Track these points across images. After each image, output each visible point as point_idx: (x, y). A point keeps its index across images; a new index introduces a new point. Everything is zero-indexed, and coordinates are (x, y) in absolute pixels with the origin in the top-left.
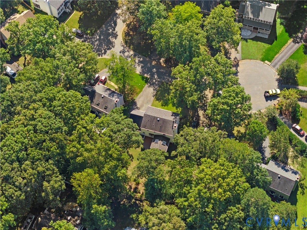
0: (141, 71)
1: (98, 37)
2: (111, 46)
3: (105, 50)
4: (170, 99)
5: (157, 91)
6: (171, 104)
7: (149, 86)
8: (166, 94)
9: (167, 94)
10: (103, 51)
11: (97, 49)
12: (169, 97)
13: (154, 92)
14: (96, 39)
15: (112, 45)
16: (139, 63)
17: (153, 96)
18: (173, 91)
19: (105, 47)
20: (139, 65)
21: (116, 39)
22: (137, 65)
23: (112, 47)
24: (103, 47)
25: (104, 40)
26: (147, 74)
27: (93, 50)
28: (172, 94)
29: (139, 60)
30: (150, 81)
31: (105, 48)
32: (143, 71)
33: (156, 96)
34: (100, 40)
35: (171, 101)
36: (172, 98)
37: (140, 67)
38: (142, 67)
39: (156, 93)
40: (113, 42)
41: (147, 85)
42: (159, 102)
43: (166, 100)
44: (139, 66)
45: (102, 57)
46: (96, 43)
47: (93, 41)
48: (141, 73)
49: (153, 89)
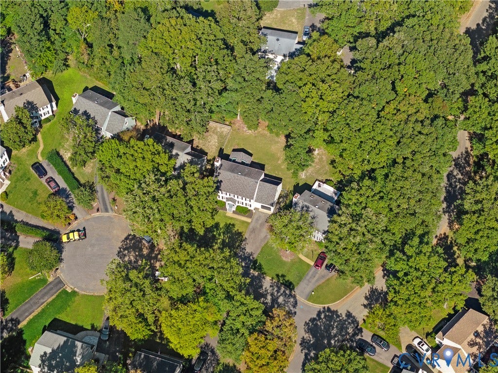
0: (263, 280)
1: (333, 342)
2: (311, 324)
3: (320, 318)
4: (222, 234)
5: (241, 248)
6: (221, 226)
7: (252, 254)
8: (227, 241)
9: (225, 241)
10: (322, 316)
11: (333, 320)
12: (222, 236)
13: (245, 245)
14: (336, 339)
15: (309, 326)
16: (266, 295)
17: (246, 238)
18: (217, 246)
19: (319, 324)
20: (266, 291)
21: (303, 337)
22: (269, 291)
23: (308, 323)
24: (323, 323)
25: (323, 337)
26: (254, 276)
27: (338, 319)
28: (219, 241)
29: (266, 299)
30: (250, 264)
31: (320, 322)
32: (260, 281)
33: (242, 240)
34: (330, 338)
35: (221, 231)
36: (220, 235)
37: (264, 288)
38: (261, 287)
39: (242, 244)
40: (308, 333)
41: (255, 256)
42: (238, 230)
43: (228, 233)
44: (266, 288)
45: (324, 305)
46: (334, 331)
47: (339, 335)
48: (264, 278)
49: (245, 250)
